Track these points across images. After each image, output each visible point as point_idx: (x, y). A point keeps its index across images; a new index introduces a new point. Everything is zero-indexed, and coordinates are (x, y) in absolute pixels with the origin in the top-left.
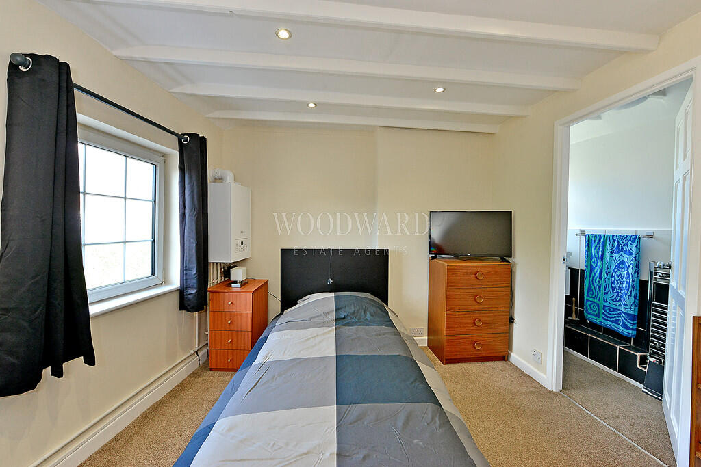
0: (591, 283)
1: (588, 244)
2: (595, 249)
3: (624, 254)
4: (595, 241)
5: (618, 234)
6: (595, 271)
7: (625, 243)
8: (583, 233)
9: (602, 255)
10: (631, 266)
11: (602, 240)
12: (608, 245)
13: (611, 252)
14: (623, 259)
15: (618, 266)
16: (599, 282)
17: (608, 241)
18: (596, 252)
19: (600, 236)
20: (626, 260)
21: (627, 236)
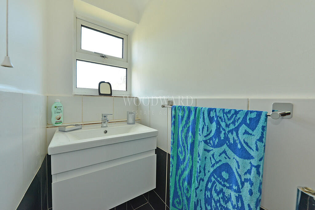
0: (178, 186)
1: (174, 122)
2: (182, 131)
3: (229, 152)
4: (183, 117)
5: (218, 108)
6: (182, 167)
7: (232, 127)
8: (170, 103)
9: (193, 144)
10: (247, 185)
11: (192, 118)
12: (200, 127)
13: (206, 142)
14: (228, 161)
15: (217, 172)
16: (188, 190)
17: (201, 120)
18: (183, 136)
19: (189, 109)
20: (234, 166)
21: (236, 112)
